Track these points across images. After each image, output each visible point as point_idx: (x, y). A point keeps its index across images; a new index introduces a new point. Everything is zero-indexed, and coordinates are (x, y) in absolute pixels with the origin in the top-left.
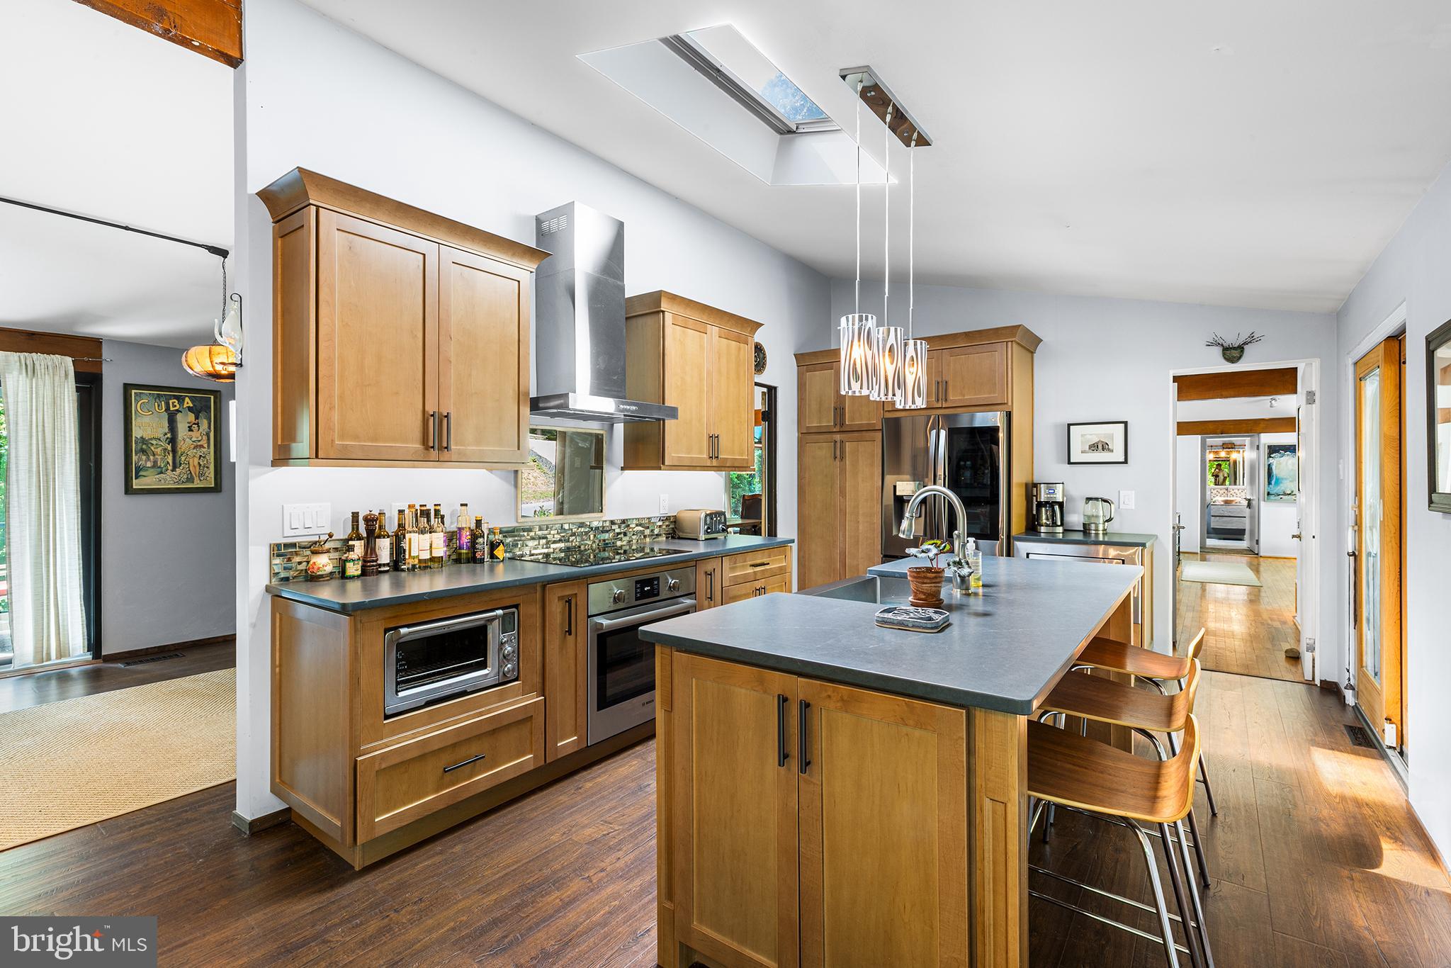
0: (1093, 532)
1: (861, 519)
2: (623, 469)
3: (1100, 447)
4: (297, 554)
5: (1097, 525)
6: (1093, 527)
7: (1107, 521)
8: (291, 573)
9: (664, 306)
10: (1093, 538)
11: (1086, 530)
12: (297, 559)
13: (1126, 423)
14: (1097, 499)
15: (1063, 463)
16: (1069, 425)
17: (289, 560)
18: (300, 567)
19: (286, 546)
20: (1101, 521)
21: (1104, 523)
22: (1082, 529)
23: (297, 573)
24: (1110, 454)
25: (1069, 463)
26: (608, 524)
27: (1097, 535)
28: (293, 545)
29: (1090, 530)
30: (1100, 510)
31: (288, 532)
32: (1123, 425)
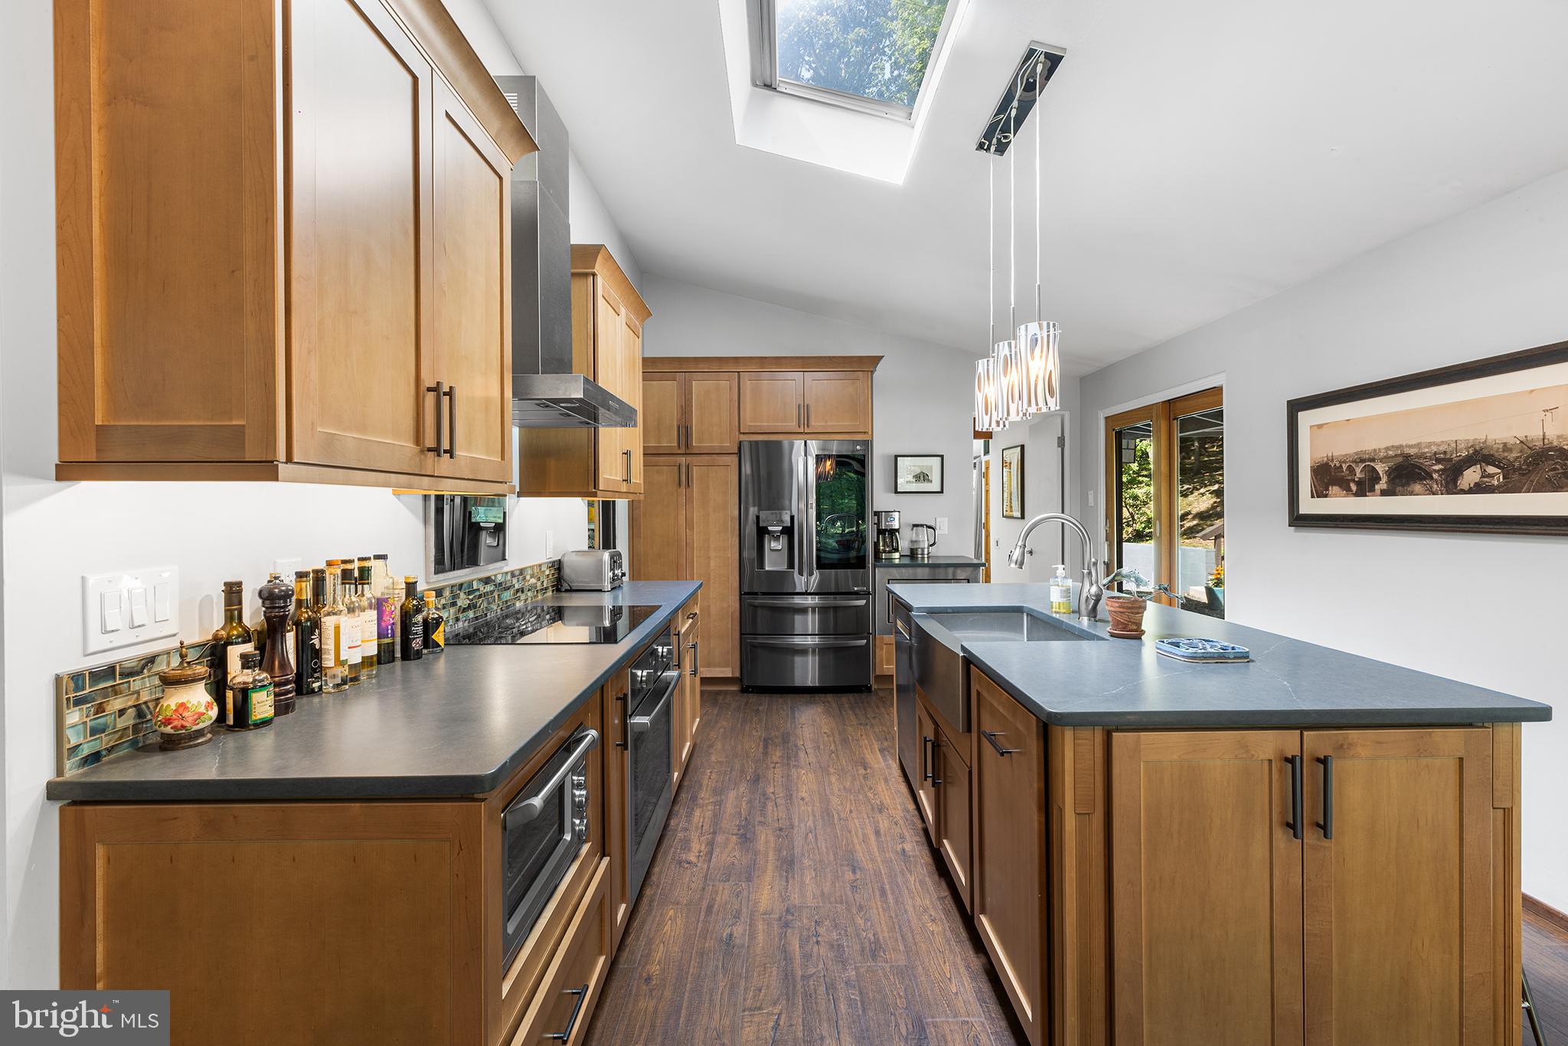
0: (920, 556)
1: (712, 554)
2: (519, 496)
3: (922, 478)
4: (115, 691)
5: (923, 549)
6: (920, 551)
7: (931, 545)
8: (104, 742)
9: (598, 268)
10: (920, 561)
11: (913, 554)
12: (117, 704)
13: (942, 457)
14: (922, 526)
15: (890, 492)
16: (896, 457)
17: (100, 709)
18: (121, 723)
19: (96, 676)
20: (926, 546)
21: (928, 548)
22: (909, 554)
23: (117, 736)
24: (929, 484)
25: (896, 492)
26: (509, 577)
27: (923, 558)
28: (110, 671)
29: (917, 554)
30: (924, 538)
31: (97, 641)
32: (939, 458)
